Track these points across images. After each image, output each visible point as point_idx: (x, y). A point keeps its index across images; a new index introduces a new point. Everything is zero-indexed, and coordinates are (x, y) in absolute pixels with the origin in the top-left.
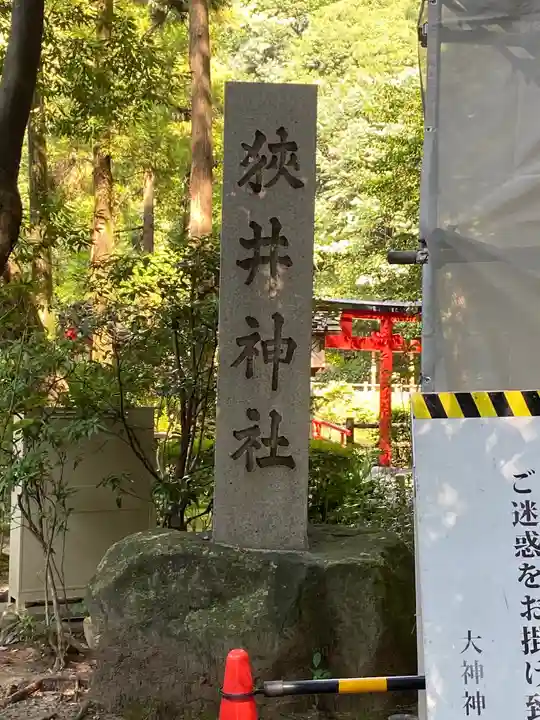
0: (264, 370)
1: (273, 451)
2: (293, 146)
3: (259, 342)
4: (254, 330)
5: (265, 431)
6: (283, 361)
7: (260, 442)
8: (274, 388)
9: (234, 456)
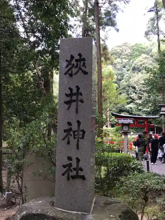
0: (73, 142)
1: (77, 173)
2: (84, 60)
3: (72, 131)
4: (70, 127)
5: (74, 165)
6: (81, 138)
7: (73, 169)
8: (78, 148)
9: (63, 174)
